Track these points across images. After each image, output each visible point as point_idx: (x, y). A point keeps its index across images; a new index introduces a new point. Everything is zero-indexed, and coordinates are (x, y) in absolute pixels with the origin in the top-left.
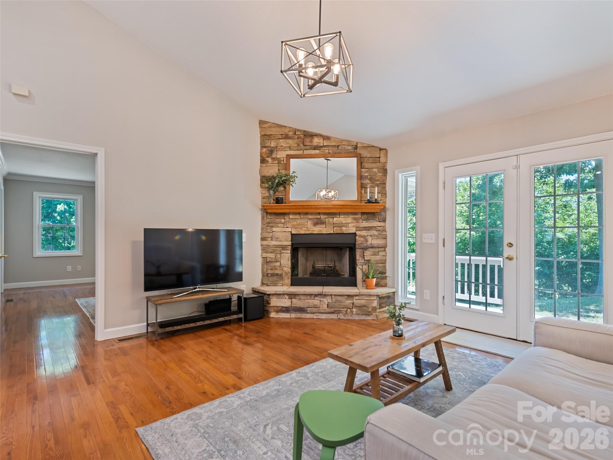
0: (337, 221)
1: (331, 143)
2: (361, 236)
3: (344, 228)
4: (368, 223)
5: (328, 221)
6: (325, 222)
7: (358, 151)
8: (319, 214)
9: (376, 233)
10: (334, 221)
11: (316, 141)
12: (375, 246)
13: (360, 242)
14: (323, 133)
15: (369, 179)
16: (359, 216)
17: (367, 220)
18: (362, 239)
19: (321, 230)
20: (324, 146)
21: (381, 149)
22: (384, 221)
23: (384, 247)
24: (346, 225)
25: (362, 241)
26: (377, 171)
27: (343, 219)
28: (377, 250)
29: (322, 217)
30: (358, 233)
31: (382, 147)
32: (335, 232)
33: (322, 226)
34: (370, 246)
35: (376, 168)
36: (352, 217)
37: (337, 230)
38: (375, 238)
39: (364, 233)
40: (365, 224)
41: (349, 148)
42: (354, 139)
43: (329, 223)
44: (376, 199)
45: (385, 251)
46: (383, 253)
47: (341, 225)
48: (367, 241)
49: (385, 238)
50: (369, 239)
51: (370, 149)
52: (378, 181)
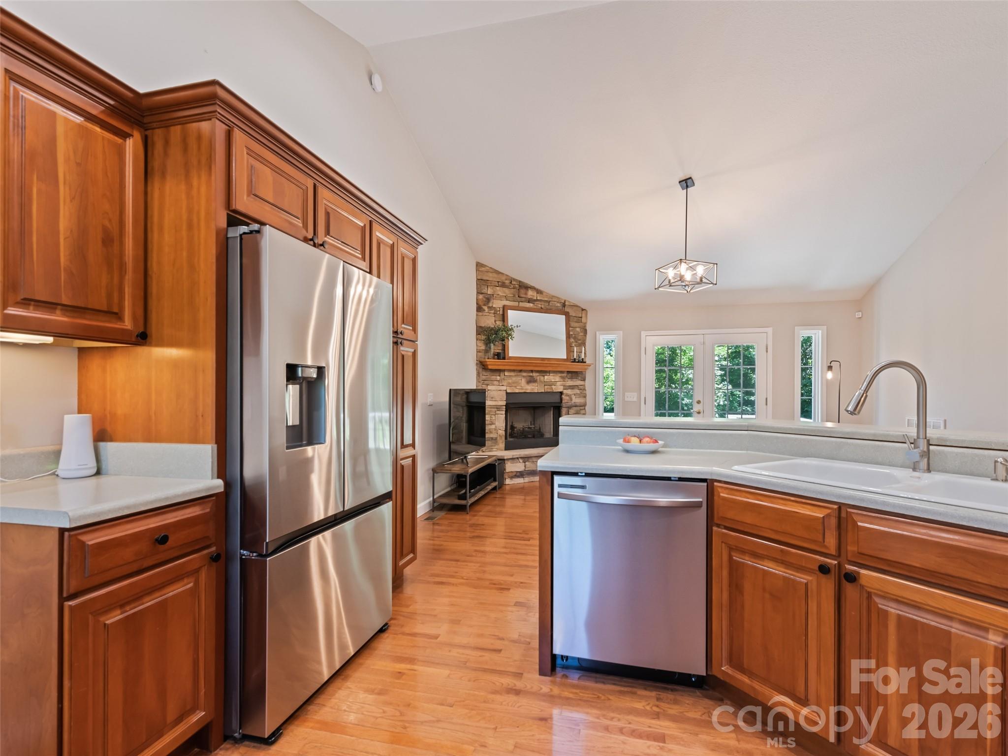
0: (547, 379)
1: (544, 298)
2: (567, 395)
3: (553, 387)
4: (572, 382)
5: (540, 379)
6: (537, 380)
7: (567, 309)
8: (532, 371)
9: (578, 391)
10: (545, 379)
11: (531, 294)
12: (578, 404)
13: (566, 401)
14: (537, 287)
15: (573, 338)
16: (565, 375)
17: (571, 378)
18: (568, 398)
19: (533, 388)
20: (537, 300)
21: (583, 310)
22: (584, 380)
23: (584, 405)
24: (554, 383)
25: (568, 400)
26: (579, 331)
27: (552, 377)
28: (578, 408)
29: (534, 374)
30: (565, 392)
31: (584, 308)
32: (546, 391)
33: (534, 384)
34: (574, 404)
35: (579, 328)
36: (560, 375)
37: (547, 389)
38: (578, 396)
39: (569, 392)
40: (570, 383)
41: (559, 305)
42: (563, 297)
43: (541, 381)
44: (583, 359)
45: (585, 409)
46: (584, 411)
47: (551, 384)
48: (571, 400)
49: (585, 397)
50: (573, 397)
51: (575, 308)
52: (580, 340)
